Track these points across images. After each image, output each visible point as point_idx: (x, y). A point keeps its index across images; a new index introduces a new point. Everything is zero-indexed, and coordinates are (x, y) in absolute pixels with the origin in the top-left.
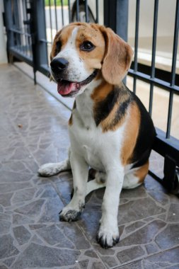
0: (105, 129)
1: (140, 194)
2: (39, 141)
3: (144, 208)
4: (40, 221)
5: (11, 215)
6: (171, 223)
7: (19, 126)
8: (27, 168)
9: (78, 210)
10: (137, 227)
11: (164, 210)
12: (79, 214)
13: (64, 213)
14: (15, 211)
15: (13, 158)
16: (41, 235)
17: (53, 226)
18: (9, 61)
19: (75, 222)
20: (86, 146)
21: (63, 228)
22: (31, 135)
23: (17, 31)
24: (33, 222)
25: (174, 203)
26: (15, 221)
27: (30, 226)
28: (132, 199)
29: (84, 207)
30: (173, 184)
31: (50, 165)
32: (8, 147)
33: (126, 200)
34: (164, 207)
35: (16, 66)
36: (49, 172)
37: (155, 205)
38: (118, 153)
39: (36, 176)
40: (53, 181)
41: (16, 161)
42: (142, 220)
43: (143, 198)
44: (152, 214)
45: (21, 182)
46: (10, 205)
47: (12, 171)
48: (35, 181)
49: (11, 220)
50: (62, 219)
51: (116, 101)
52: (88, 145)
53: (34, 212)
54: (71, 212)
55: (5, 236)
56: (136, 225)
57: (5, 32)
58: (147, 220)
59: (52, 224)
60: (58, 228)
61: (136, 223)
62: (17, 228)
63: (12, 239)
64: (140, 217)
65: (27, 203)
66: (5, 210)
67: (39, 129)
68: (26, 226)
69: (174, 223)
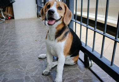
0: (58, 41)
1: (74, 67)
2: (42, 46)
3: (75, 72)
4: (35, 75)
5: (25, 72)
6: (84, 79)
7: (36, 40)
8: (35, 55)
9: (49, 71)
10: (70, 79)
11: (82, 74)
12: (49, 73)
13: (44, 72)
14: (27, 70)
15: (31, 52)
16: (34, 80)
17: (39, 77)
18: (38, 17)
19: (48, 76)
20: (51, 47)
21: (43, 78)
22: (39, 43)
23: (41, 6)
24: (33, 75)
25: (87, 71)
26: (26, 74)
27: (31, 76)
28: (71, 69)
29: (51, 70)
30: (87, 64)
31: (43, 55)
32: (30, 48)
33: (69, 69)
34: (83, 73)
35: (40, 19)
36: (42, 57)
37: (79, 72)
38: (62, 50)
39: (37, 59)
40: (43, 60)
41: (32, 53)
42: (73, 77)
43: (75, 69)
44: (77, 75)
45: (32, 60)
46: (26, 68)
47: (29, 56)
48: (37, 60)
49: (25, 74)
50: (43, 74)
51: (64, 31)
52: (52, 47)
53: (34, 71)
54: (46, 72)
55: (21, 79)
56: (70, 78)
57: (37, 6)
58: (75, 77)
59: (39, 76)
60: (41, 78)
61: (71, 78)
62: (26, 76)
63: (23, 80)
64: (73, 75)
65: (32, 68)
66: (23, 70)
67: (43, 42)
68: (30, 76)
69: (85, 79)
